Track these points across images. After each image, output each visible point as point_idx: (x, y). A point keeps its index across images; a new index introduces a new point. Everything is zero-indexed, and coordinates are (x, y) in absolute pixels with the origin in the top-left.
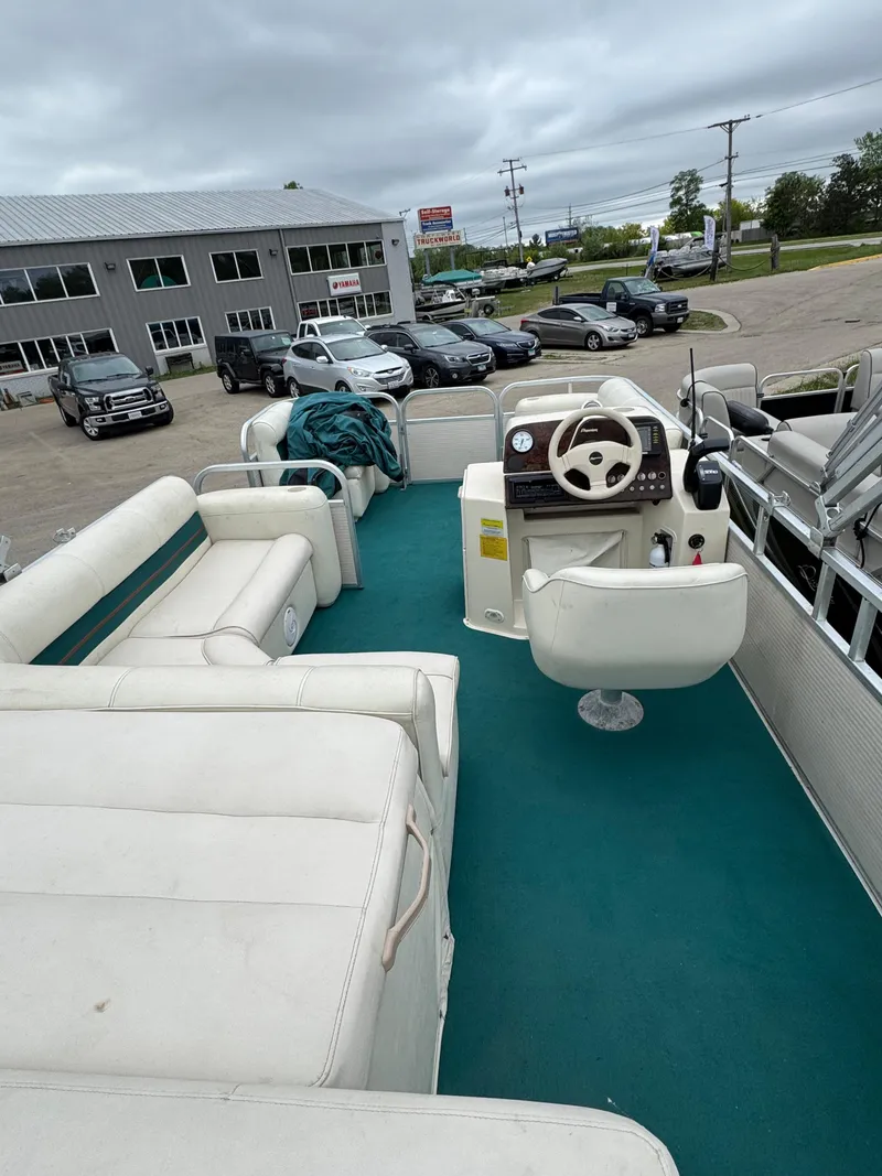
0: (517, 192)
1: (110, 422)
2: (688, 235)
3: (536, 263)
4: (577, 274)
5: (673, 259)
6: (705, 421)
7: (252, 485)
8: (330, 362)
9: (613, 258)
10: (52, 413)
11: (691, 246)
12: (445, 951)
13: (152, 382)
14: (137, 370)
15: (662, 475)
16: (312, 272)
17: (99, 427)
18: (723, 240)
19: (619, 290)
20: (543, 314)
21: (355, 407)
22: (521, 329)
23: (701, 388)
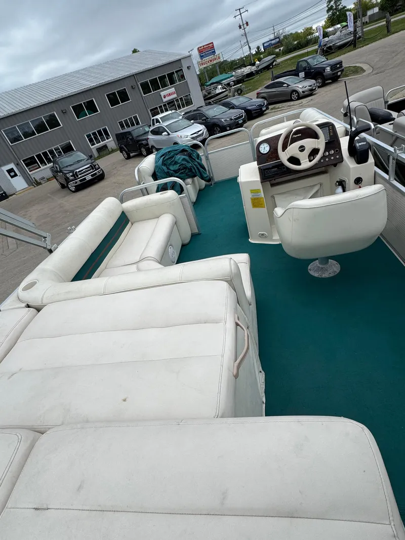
0: (245, 25)
1: (79, 183)
2: (339, 26)
3: (259, 61)
4: (282, 62)
5: (331, 41)
6: (358, 122)
7: (144, 195)
8: (169, 134)
9: (300, 49)
10: (55, 184)
11: (341, 31)
12: (261, 378)
13: (93, 161)
14: (85, 157)
15: (337, 151)
16: (153, 92)
17: (75, 186)
18: (359, 23)
19: (304, 65)
20: (267, 87)
21: (183, 151)
22: (257, 98)
23: (353, 105)
